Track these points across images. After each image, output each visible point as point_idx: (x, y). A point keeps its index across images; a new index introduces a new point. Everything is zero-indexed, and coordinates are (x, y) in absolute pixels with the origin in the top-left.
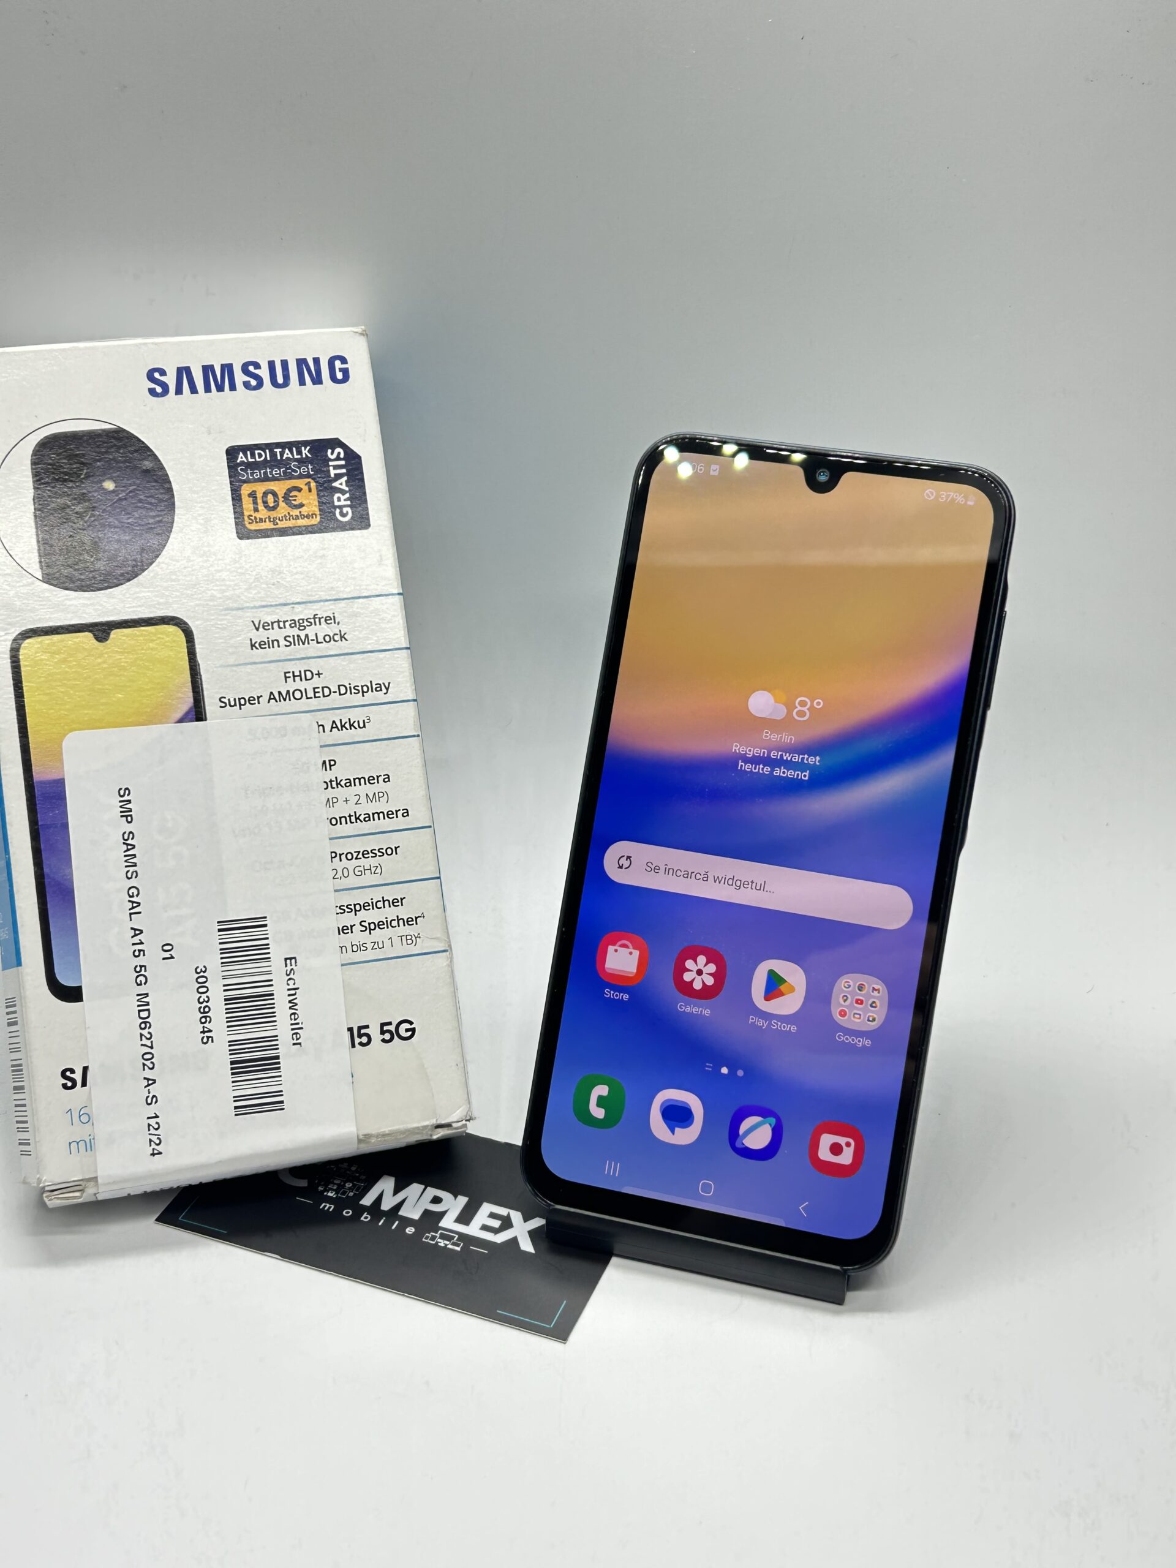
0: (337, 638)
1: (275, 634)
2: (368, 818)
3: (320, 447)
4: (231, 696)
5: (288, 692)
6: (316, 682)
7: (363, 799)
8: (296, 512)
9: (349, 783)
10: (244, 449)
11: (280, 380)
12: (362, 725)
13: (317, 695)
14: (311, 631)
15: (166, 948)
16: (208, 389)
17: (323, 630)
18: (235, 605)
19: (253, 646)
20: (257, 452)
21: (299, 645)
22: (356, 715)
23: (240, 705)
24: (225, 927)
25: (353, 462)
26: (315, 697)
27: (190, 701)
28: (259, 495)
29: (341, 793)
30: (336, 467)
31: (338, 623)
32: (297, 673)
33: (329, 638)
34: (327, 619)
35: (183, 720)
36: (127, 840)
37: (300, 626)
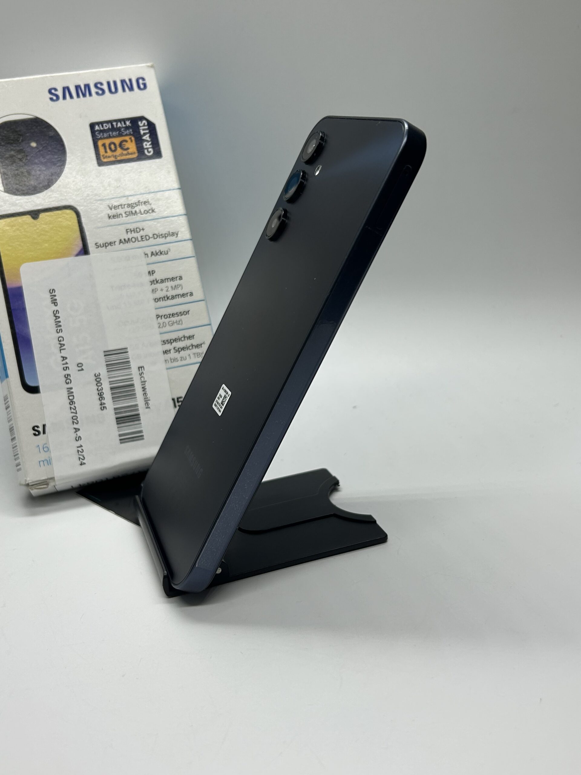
0: (150, 211)
1: (120, 211)
2: (173, 297)
3: (135, 121)
4: (101, 242)
5: (129, 239)
6: (142, 233)
7: (170, 289)
8: (125, 152)
9: (162, 281)
10: (98, 123)
11: (113, 89)
12: (166, 253)
13: (143, 239)
14: (137, 209)
15: (79, 365)
16: (78, 96)
17: (143, 208)
18: (99, 198)
19: (109, 217)
20: (105, 125)
21: (132, 216)
22: (163, 248)
23: (106, 246)
24: (107, 353)
25: (152, 127)
26: (142, 241)
27: (80, 245)
28: (107, 145)
29: (158, 286)
30: (144, 130)
31: (151, 204)
32: (132, 230)
33: (146, 212)
34: (145, 203)
35: (78, 255)
36: (56, 314)
37: (132, 207)
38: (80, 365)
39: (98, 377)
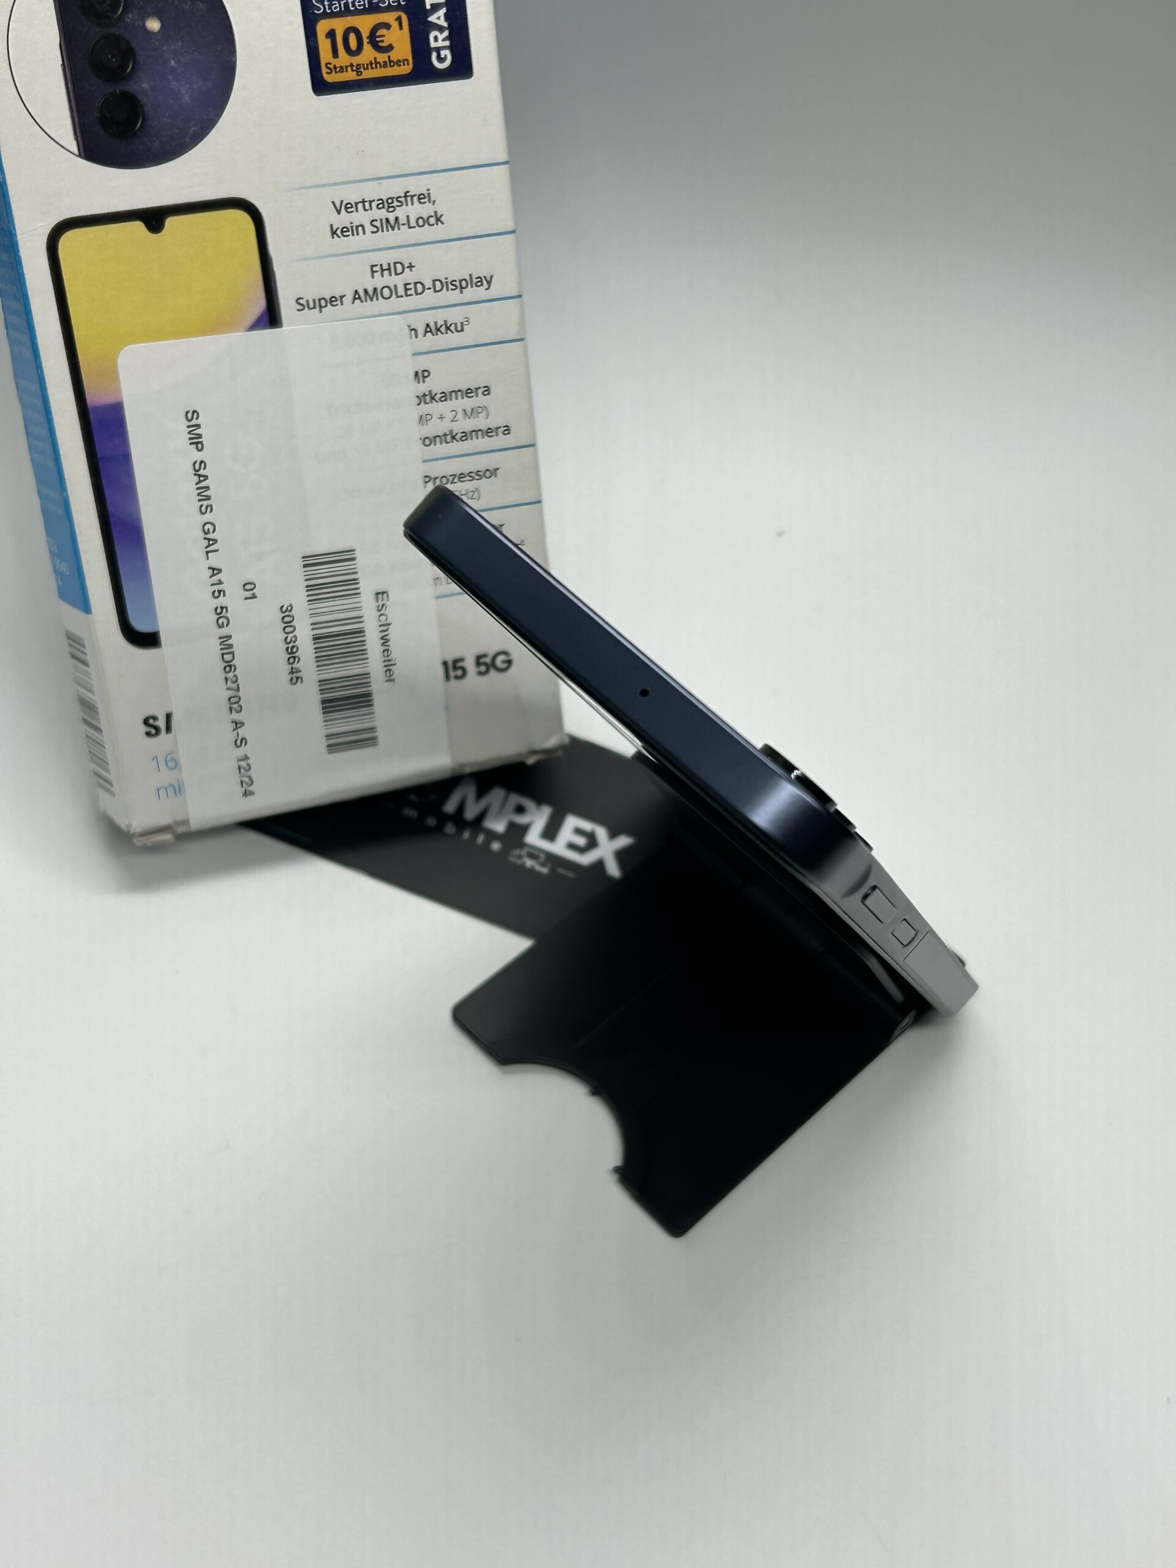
0: (432, 220)
2: (465, 436)
4: (310, 295)
5: (375, 290)
6: (408, 276)
7: (460, 414)
8: (382, 57)
9: (445, 396)
12: (459, 329)
13: (409, 292)
14: (401, 213)
15: (247, 587)
18: (311, 182)
19: (334, 233)
21: (388, 231)
22: (454, 316)
23: (321, 307)
24: (311, 561)
26: (407, 295)
27: (261, 304)
28: (339, 35)
29: (436, 408)
31: (434, 202)
32: (385, 267)
33: (423, 222)
34: (421, 197)
35: (255, 326)
36: (199, 470)
37: (389, 207)
38: (249, 587)
39: (287, 613)
